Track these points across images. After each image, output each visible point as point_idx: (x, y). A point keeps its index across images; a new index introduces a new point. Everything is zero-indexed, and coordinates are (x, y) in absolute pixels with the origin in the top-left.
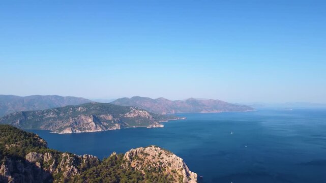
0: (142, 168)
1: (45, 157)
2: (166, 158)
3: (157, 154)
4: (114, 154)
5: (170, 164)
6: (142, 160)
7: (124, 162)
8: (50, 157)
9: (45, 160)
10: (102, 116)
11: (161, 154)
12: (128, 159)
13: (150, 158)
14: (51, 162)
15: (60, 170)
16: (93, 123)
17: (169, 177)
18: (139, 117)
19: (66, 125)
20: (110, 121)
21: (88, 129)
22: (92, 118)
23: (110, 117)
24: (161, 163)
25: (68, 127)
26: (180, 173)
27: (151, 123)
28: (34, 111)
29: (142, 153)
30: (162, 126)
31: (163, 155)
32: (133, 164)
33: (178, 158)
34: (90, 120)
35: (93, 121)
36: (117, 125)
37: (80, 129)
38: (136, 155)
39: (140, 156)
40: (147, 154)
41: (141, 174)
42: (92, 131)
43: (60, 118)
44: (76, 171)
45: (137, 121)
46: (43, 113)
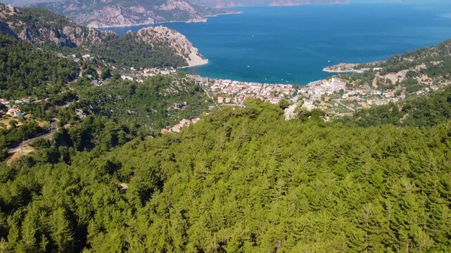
0: (151, 42)
1: (77, 30)
2: (172, 35)
3: (164, 32)
4: (130, 31)
5: (174, 40)
6: (152, 36)
7: (137, 37)
8: (80, 30)
9: (77, 33)
10: (131, 8)
11: (167, 32)
12: (141, 35)
13: (158, 35)
14: (81, 34)
15: (88, 39)
16: (121, 17)
17: (173, 50)
18: (177, 10)
19: (91, 18)
20: (142, 14)
21: (116, 23)
22: (120, 10)
23: (141, 10)
24: (167, 39)
25: (92, 20)
26: (183, 47)
27: (192, 18)
28: (50, 3)
29: (152, 31)
30: (205, 21)
31: (169, 33)
32: (144, 39)
33: (182, 35)
34: (118, 13)
35: (122, 14)
36: (150, 19)
37: (107, 23)
38: (147, 33)
39: (150, 33)
40: (155, 32)
41: (150, 46)
42: (120, 26)
43: (83, 11)
44: (100, 40)
45: (175, 14)
46: (62, 5)
